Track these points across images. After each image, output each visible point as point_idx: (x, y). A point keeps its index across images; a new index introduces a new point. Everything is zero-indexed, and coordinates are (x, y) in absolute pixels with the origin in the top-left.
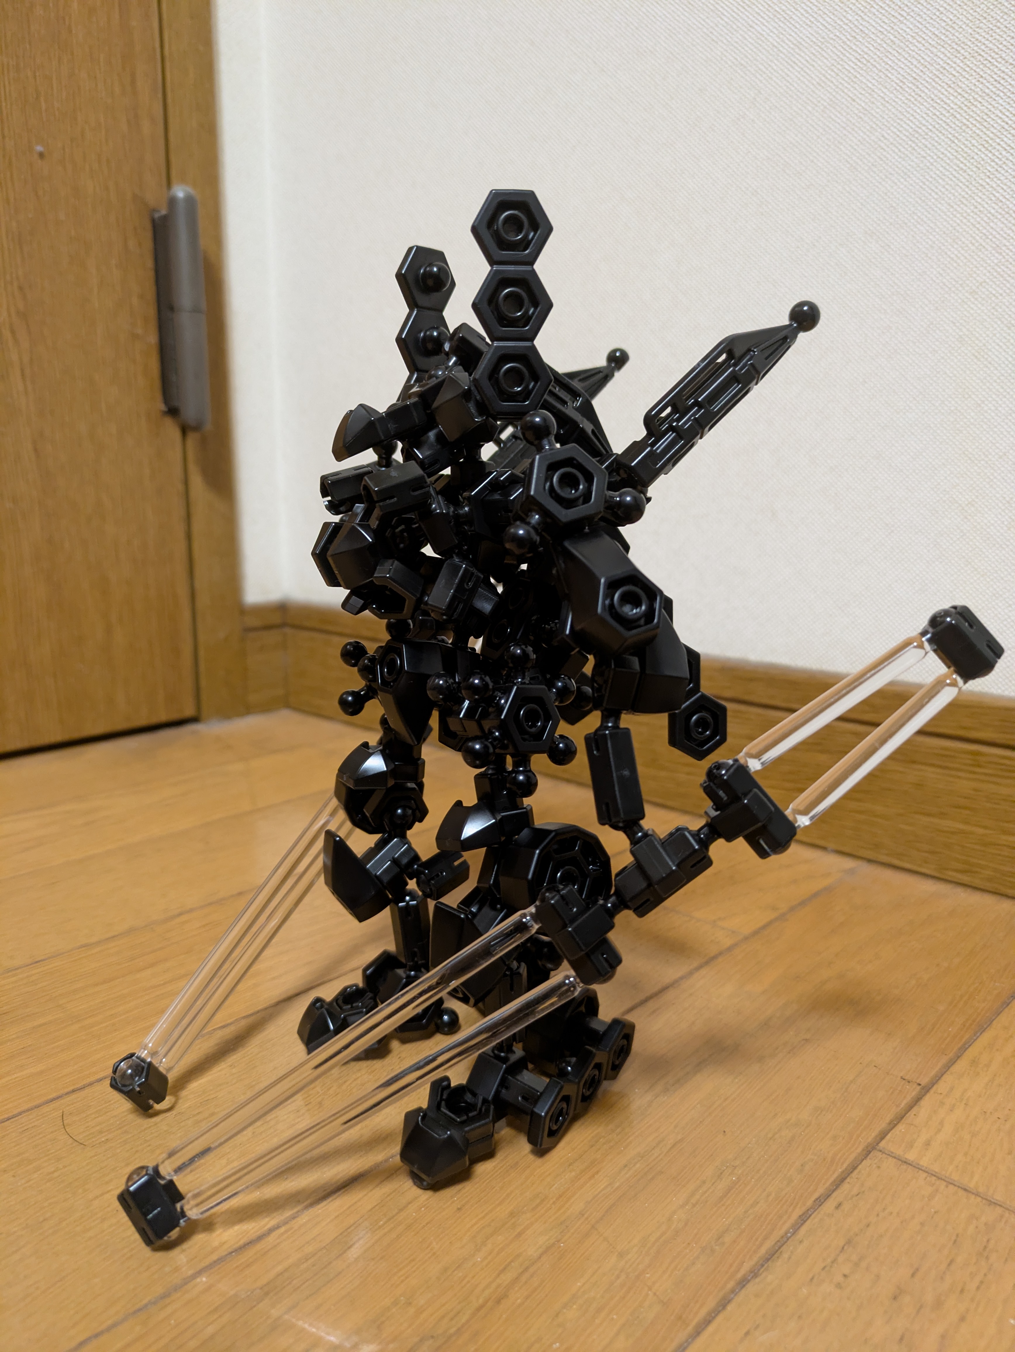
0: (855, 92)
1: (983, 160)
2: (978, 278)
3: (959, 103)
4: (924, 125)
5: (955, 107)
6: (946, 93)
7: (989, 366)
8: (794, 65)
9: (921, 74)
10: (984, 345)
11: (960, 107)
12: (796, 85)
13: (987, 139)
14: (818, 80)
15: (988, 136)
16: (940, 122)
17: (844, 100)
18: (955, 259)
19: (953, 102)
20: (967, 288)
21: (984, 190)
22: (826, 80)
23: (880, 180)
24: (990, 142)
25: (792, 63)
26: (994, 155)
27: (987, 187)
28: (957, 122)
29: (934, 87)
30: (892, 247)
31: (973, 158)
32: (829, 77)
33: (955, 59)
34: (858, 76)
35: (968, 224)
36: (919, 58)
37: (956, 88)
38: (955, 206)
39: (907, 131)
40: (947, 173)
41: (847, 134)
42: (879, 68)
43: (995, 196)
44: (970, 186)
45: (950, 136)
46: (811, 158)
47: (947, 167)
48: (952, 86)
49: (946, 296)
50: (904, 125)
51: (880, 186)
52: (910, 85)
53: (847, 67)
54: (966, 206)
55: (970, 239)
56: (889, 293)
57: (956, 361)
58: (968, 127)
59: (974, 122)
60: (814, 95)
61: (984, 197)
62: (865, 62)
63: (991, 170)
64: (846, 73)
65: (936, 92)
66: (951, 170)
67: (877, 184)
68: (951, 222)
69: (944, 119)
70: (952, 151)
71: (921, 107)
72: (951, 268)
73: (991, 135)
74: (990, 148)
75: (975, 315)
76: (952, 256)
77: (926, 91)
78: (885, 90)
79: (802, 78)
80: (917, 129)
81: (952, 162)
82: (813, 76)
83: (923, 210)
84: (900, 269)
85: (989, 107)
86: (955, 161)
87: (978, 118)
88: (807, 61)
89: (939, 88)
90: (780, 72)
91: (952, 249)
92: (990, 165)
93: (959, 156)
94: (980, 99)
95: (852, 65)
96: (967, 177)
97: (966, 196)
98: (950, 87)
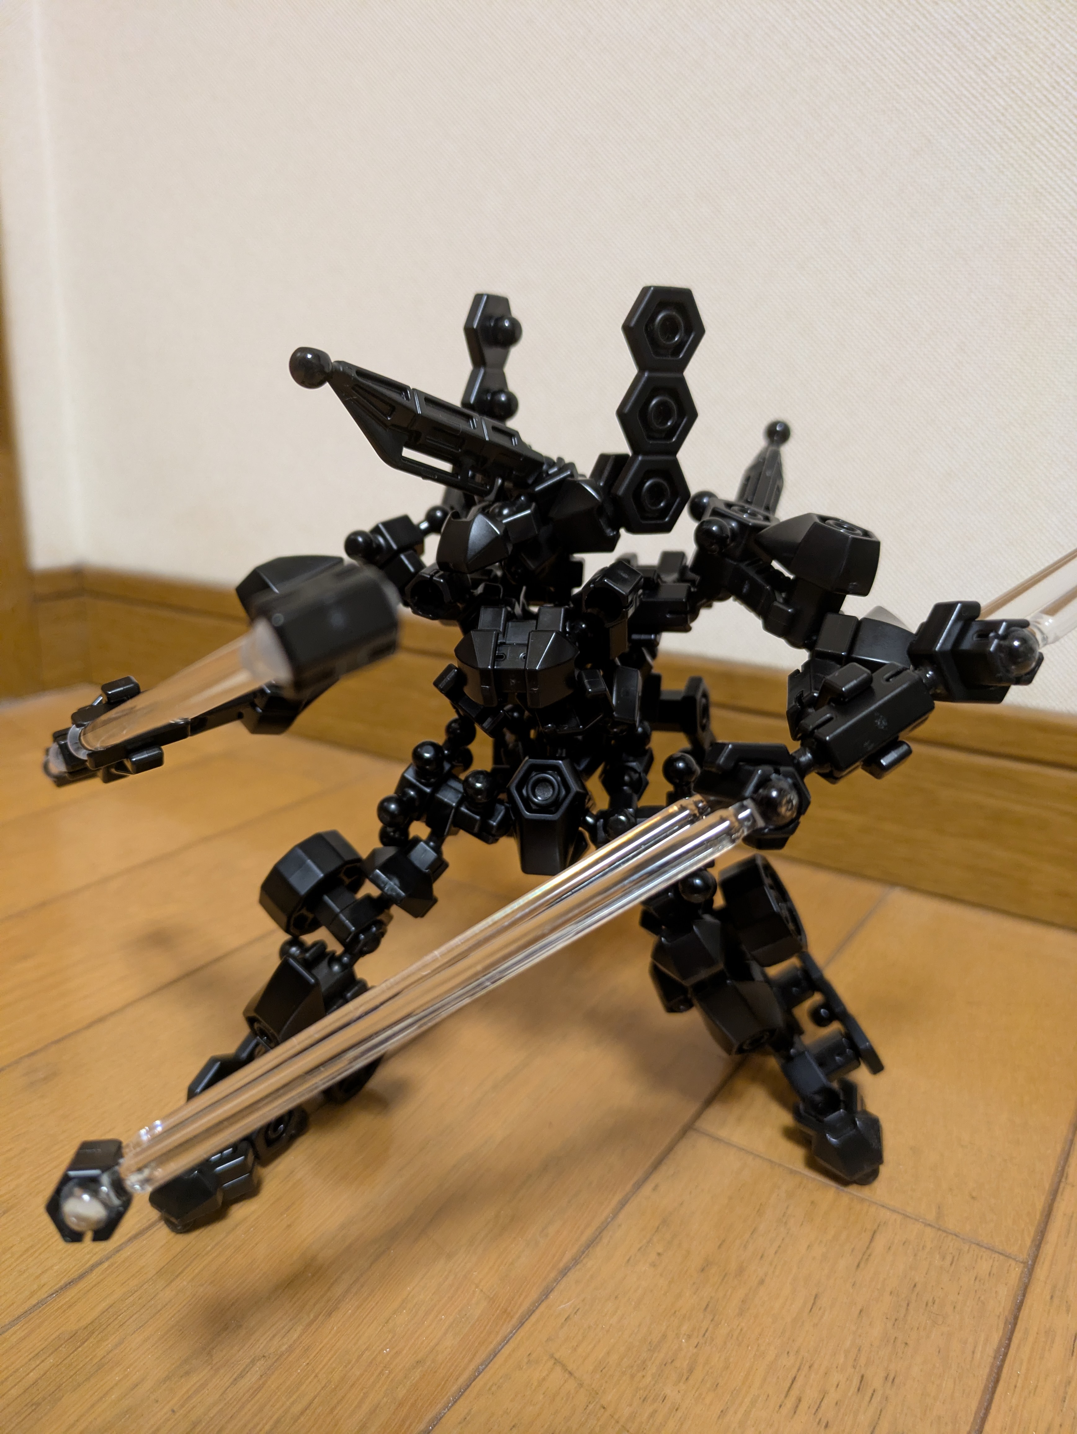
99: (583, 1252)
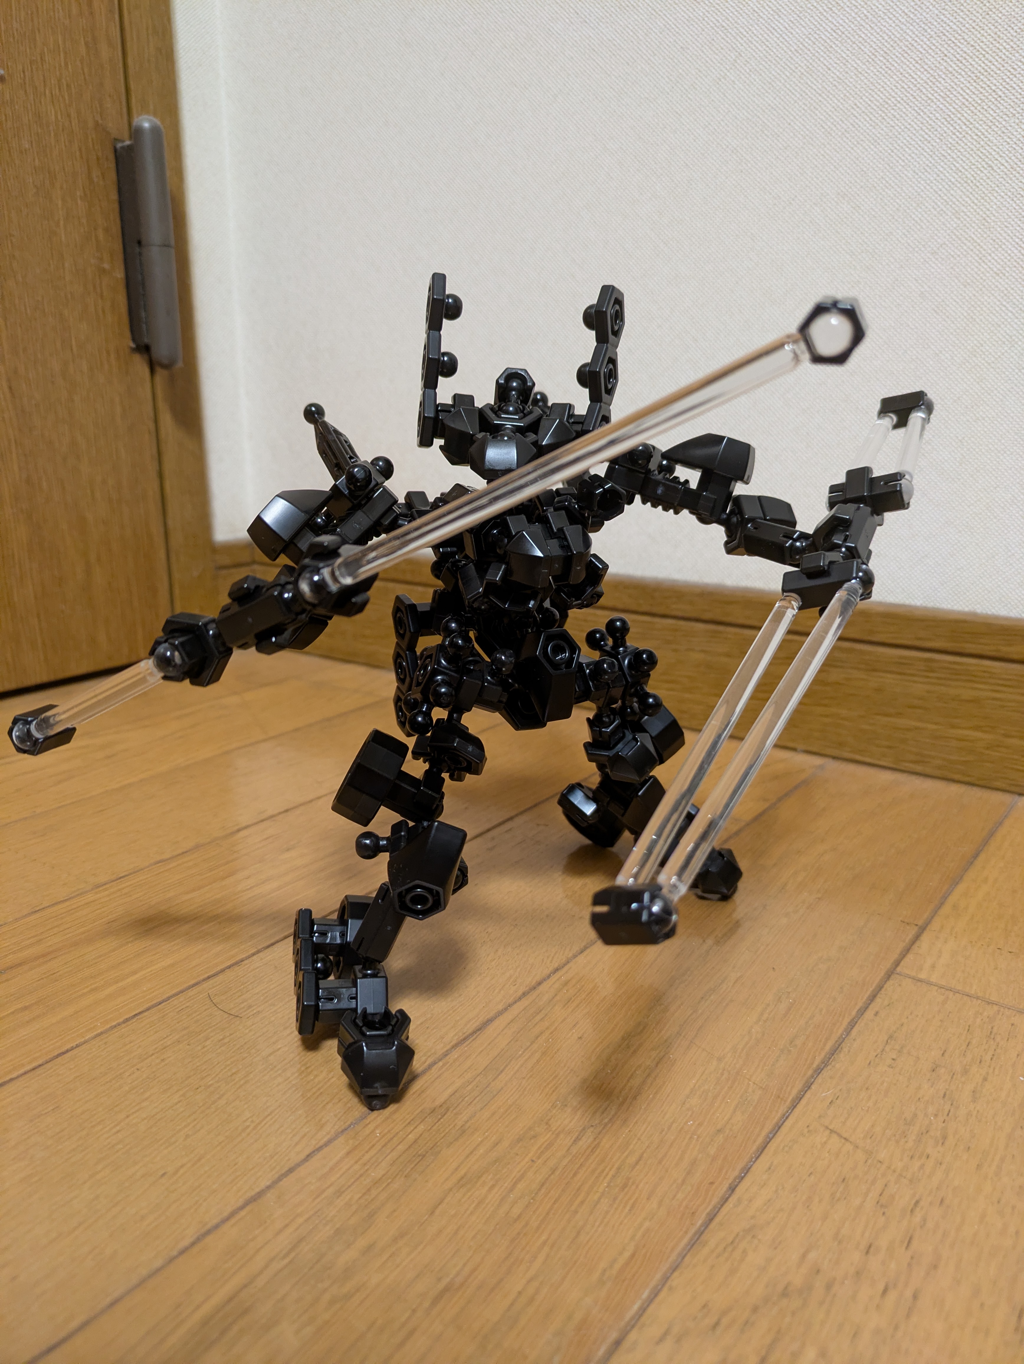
0: (830, 61)
1: (945, 133)
2: (939, 240)
3: (925, 78)
4: (894, 97)
5: (921, 82)
6: (913, 68)
7: (947, 319)
8: (773, 31)
9: (891, 49)
10: (943, 301)
11: (925, 82)
12: (775, 50)
13: (950, 113)
14: (795, 47)
15: (951, 111)
16: (908, 95)
17: (819, 68)
18: (919, 221)
19: (920, 77)
20: (929, 249)
21: (945, 160)
22: (803, 48)
23: (852, 146)
24: (952, 116)
25: (771, 29)
26: (955, 129)
27: (948, 157)
28: (923, 96)
29: (903, 62)
30: (862, 208)
31: (936, 130)
32: (806, 45)
33: (922, 38)
34: (833, 46)
35: (931, 190)
36: (890, 34)
37: (923, 64)
38: (920, 174)
39: (878, 101)
40: (913, 143)
41: (822, 100)
42: (854, 40)
43: (955, 166)
44: (934, 156)
45: (916, 108)
46: (789, 121)
47: (914, 137)
48: (919, 62)
49: (910, 255)
50: (875, 96)
51: (852, 151)
52: (881, 58)
53: (823, 37)
54: (929, 173)
55: (933, 204)
56: (859, 251)
57: (917, 314)
58: (933, 102)
59: (938, 97)
60: (792, 61)
61: (945, 166)
62: (840, 33)
63: (953, 142)
64: (822, 42)
65: (904, 66)
66: (916, 139)
67: (849, 149)
68: (916, 188)
69: (911, 92)
70: (918, 122)
71: (891, 80)
72: (916, 230)
73: (953, 110)
74: (952, 122)
75: (935, 273)
76: (916, 219)
77: (896, 65)
78: (858, 62)
79: (780, 44)
80: (887, 100)
81: (918, 132)
82: (791, 42)
83: (890, 176)
84: (870, 229)
85: (952, 84)
86: (921, 132)
87: (942, 94)
88: (785, 28)
89: (908, 63)
90: (760, 36)
91: (916, 213)
92: (952, 138)
93: (924, 128)
94: (943, 76)
95: (828, 35)
96: (931, 147)
97: (930, 165)
98: (917, 63)
99: (830, 1058)
